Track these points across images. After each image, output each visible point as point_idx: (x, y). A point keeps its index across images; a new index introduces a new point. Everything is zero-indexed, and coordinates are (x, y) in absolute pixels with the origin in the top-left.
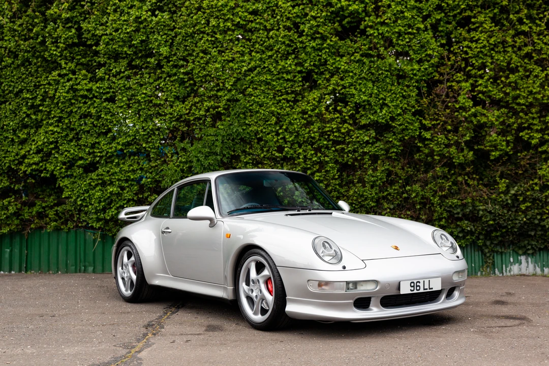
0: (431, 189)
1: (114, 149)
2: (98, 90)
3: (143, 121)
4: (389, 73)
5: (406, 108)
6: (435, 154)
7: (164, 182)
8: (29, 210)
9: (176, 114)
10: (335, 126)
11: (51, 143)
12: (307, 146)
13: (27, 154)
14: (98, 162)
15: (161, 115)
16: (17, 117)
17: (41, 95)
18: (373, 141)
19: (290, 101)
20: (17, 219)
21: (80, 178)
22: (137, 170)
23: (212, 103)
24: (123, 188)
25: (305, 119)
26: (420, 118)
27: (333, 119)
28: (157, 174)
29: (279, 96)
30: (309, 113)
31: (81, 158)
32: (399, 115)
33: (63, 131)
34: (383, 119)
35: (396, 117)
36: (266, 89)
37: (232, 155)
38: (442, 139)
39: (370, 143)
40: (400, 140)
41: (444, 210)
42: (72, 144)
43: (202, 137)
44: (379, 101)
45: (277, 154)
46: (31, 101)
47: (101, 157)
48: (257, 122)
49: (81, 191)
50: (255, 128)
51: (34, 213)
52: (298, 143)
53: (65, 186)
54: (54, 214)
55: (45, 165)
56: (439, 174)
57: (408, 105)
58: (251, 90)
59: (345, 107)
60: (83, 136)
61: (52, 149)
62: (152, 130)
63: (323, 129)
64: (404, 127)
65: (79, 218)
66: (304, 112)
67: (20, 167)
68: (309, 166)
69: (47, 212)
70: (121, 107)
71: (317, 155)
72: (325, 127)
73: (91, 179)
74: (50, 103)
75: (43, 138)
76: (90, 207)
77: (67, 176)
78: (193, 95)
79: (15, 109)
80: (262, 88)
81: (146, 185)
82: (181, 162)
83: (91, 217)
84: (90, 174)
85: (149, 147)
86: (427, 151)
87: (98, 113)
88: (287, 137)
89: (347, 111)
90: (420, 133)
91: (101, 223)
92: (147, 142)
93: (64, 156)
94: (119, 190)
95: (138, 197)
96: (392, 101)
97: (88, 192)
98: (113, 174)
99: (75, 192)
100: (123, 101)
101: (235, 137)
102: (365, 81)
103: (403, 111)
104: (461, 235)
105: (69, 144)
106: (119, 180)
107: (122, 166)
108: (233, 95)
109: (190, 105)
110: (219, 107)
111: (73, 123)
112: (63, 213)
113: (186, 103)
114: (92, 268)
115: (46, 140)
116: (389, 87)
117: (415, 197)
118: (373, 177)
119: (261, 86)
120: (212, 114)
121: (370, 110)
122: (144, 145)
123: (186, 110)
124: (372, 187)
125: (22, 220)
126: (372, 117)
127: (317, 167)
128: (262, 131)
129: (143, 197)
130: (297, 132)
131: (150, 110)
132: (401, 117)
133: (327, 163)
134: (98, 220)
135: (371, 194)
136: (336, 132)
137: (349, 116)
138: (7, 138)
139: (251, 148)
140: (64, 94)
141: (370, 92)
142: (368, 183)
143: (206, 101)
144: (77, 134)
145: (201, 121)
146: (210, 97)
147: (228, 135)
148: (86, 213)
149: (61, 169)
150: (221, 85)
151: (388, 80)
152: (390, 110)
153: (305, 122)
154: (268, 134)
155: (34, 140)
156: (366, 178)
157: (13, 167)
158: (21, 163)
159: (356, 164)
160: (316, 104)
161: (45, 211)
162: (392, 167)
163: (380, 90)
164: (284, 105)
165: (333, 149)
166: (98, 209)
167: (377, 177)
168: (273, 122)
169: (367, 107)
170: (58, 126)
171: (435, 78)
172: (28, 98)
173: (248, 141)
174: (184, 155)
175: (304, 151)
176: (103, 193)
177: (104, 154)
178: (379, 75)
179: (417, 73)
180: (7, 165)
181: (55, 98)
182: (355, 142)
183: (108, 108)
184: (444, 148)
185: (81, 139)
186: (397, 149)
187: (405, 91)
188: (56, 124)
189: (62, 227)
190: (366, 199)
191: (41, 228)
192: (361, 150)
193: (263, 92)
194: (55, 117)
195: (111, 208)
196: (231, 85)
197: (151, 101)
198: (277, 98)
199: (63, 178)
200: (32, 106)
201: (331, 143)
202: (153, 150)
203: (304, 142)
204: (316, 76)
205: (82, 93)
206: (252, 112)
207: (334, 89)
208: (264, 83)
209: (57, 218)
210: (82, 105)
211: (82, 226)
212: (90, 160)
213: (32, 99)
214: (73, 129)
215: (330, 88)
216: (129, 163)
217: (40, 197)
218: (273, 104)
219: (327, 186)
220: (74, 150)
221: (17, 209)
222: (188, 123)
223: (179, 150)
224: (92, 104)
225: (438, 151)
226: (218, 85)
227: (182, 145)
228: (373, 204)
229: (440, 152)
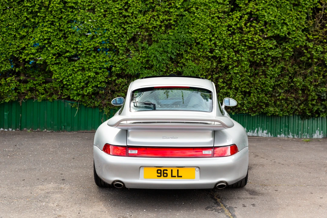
0: (309, 80)
1: (92, 46)
2: (82, 3)
3: (114, 27)
4: (289, 2)
5: (298, 27)
6: (314, 57)
7: (128, 70)
8: (23, 86)
9: (139, 23)
10: (251, 37)
11: (45, 40)
12: (229, 49)
13: (26, 46)
14: (80, 54)
15: (128, 23)
16: (19, 20)
17: (39, 5)
18: (275, 48)
19: (220, 18)
20: (16, 92)
21: (65, 65)
22: (109, 61)
23: (166, 17)
24: (97, 73)
25: (230, 30)
26: (306, 34)
27: (249, 32)
28: (123, 64)
29: (212, 14)
30: (233, 27)
31: (68, 52)
32: (294, 31)
33: (54, 31)
34: (283, 33)
35: (291, 32)
36: (204, 9)
37: (177, 54)
38: (320, 48)
39: (273, 49)
40: (292, 48)
41: (316, 94)
42: (61, 41)
43: (157, 40)
44: (281, 21)
45: (210, 54)
46: (31, 9)
47: (82, 51)
48: (196, 32)
49: (66, 75)
50: (196, 35)
51: (28, 88)
52: (224, 47)
53: (54, 70)
54: (43, 90)
55: (40, 55)
56: (315, 71)
57: (300, 24)
58: (195, 9)
59: (257, 24)
60: (70, 36)
61: (45, 44)
62: (121, 34)
63: (241, 38)
64: (296, 39)
65: (62, 93)
66: (229, 26)
67: (21, 56)
68: (231, 63)
69: (37, 88)
70: (99, 16)
71: (236, 55)
72: (244, 37)
73: (74, 66)
74: (45, 11)
75: (39, 35)
76: (73, 86)
77: (56, 64)
78: (151, 10)
79: (18, 13)
80: (202, 8)
81: (115, 72)
82: (141, 57)
83: (72, 92)
84: (73, 63)
85: (119, 46)
86: (309, 56)
87: (82, 20)
88: (217, 42)
89: (259, 26)
90: (306, 43)
91: (80, 97)
92: (117, 42)
93: (55, 49)
94: (95, 74)
95: (108, 80)
96: (289, 22)
97: (71, 75)
98: (90, 63)
99: (62, 75)
100: (101, 12)
101: (181, 41)
102: (272, 7)
103: (296, 28)
104: (323, 110)
105: (58, 41)
106: (95, 68)
107: (97, 58)
108: (181, 12)
109: (149, 18)
110: (170, 20)
111: (62, 26)
112: (49, 89)
113: (147, 15)
114: (70, 127)
115: (41, 37)
116: (288, 12)
117: (299, 85)
118: (272, 71)
119: (201, 7)
120: (165, 24)
121: (274, 27)
122: (116, 44)
123: (147, 20)
124: (271, 78)
125: (18, 93)
126: (276, 32)
127: (236, 64)
128: (200, 38)
129: (111, 80)
130: (224, 40)
131: (120, 19)
132: (294, 33)
133: (242, 61)
134: (78, 95)
135: (270, 83)
136: (250, 41)
137: (259, 30)
138: (10, 34)
139: (191, 49)
140: (57, 5)
141: (275, 14)
142: (269, 75)
143: (160, 15)
144: (65, 34)
145: (157, 29)
146: (163, 12)
147: (176, 39)
148: (68, 90)
149: (52, 58)
150: (173, 4)
151: (288, 7)
152: (288, 27)
153: (230, 33)
154: (204, 40)
155: (32, 37)
156: (268, 72)
157: (15, 56)
158: (21, 53)
159: (262, 62)
160: (238, 21)
161: (36, 87)
162: (285, 65)
163: (282, 13)
164: (216, 21)
165: (248, 52)
166: (79, 87)
167: (275, 71)
168: (209, 32)
169: (272, 24)
170: (50, 28)
171: (318, 7)
172: (29, 6)
173: (189, 44)
174: (144, 52)
175: (227, 52)
176: (83, 76)
177: (85, 49)
178: (282, 3)
179: (308, 3)
180: (11, 54)
181: (49, 7)
182: (262, 48)
183: (90, 17)
184: (320, 54)
185: (67, 37)
186: (290, 54)
187: (298, 15)
188: (49, 26)
189: (48, 99)
190: (266, 86)
191: (32, 98)
192: (267, 54)
193: (203, 11)
194: (48, 21)
195: (87, 87)
196: (180, 5)
197: (121, 13)
198: (212, 16)
199: (52, 64)
200: (31, 12)
201: (246, 47)
202: (121, 48)
203: (228, 46)
204: (238, 1)
205: (70, 5)
206: (194, 24)
207: (251, 11)
208: (203, 4)
209: (44, 92)
210: (70, 13)
211: (63, 99)
212: (74, 53)
213: (31, 7)
214: (61, 31)
215: (249, 10)
216: (102, 56)
217: (32, 76)
218: (209, 19)
219: (241, 76)
220: (63, 45)
221: (16, 85)
222: (147, 30)
223: (140, 48)
224: (78, 13)
225: (316, 56)
226: (171, 4)
227: (143, 45)
228: (271, 89)
229: (317, 57)
